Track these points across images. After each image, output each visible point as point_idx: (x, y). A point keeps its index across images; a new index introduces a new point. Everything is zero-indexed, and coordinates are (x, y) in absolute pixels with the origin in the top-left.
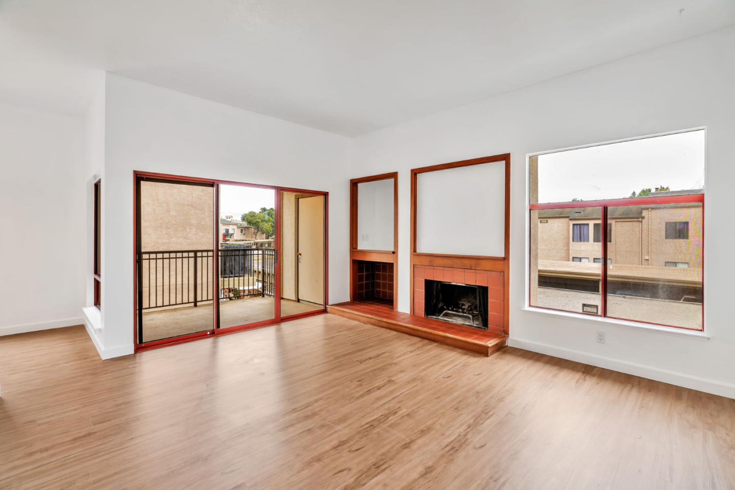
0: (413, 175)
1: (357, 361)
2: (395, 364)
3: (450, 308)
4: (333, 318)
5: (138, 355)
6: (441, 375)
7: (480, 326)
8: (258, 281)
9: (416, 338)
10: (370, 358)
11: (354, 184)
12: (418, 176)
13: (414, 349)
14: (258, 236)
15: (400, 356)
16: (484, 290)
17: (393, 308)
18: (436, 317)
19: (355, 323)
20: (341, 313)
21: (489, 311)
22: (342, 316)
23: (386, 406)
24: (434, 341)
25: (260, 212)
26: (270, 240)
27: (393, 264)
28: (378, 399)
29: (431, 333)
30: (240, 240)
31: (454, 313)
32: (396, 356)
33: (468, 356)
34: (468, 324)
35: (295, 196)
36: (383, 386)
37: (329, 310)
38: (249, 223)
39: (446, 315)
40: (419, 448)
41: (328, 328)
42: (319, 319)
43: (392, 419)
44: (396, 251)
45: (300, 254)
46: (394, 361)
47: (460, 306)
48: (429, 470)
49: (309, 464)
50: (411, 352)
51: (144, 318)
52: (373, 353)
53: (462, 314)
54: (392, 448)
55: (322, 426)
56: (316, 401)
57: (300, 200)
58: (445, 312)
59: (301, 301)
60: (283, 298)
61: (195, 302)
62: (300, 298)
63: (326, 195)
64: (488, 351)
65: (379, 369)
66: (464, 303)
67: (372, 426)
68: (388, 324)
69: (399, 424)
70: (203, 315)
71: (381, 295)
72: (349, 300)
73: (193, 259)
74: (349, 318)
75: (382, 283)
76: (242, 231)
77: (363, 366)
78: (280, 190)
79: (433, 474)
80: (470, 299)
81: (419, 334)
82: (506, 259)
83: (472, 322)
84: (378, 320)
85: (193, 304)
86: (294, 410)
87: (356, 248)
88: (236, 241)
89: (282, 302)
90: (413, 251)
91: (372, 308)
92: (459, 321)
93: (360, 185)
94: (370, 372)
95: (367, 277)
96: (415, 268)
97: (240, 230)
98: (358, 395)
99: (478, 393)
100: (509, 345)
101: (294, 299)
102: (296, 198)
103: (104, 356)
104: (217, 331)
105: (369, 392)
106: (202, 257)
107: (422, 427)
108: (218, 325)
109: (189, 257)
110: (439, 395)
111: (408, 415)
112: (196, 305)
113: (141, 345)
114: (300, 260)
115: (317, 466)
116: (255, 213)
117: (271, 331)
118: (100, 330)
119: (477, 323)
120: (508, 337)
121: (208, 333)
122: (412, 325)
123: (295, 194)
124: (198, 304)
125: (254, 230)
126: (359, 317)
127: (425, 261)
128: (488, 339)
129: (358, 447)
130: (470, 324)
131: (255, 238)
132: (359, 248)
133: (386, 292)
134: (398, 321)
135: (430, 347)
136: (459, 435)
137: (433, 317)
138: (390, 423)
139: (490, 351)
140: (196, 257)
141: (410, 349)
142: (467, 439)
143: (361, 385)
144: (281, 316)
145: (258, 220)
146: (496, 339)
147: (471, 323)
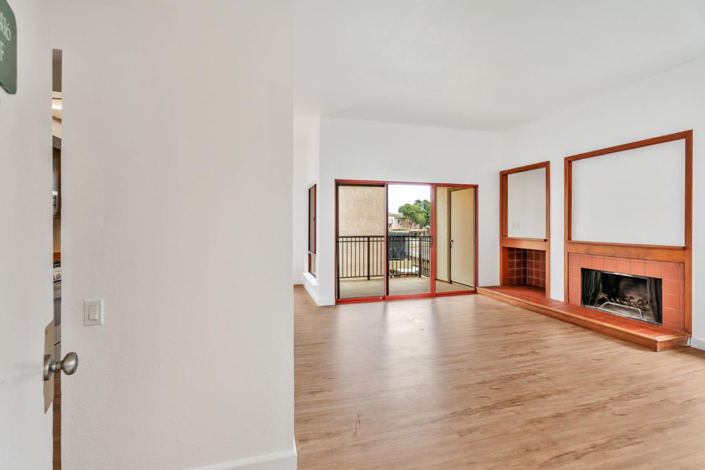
0: (567, 162)
1: (503, 333)
2: (541, 341)
3: (612, 299)
4: (483, 298)
5: (337, 306)
6: (591, 357)
7: (651, 321)
8: (416, 266)
9: (569, 324)
10: (516, 333)
11: (504, 176)
12: (573, 163)
13: (563, 332)
14: (413, 226)
15: (547, 336)
16: (658, 282)
17: (545, 295)
18: (595, 308)
19: (504, 304)
20: (491, 295)
21: (663, 305)
22: (492, 298)
23: (527, 368)
24: (589, 329)
25: (415, 204)
26: (424, 229)
27: (544, 252)
28: (519, 362)
29: (585, 321)
30: (397, 230)
31: (618, 305)
32: (543, 335)
33: (629, 348)
34: (635, 317)
35: (448, 189)
36: (525, 354)
37: (478, 291)
38: (405, 214)
39: (608, 306)
40: (553, 400)
41: (478, 306)
42: (470, 298)
43: (531, 378)
44: (548, 239)
45: (452, 241)
46: (541, 339)
47: (628, 299)
48: (558, 416)
49: (459, 388)
50: (560, 334)
51: (341, 284)
52: (520, 329)
53: (628, 307)
54: (528, 395)
55: (470, 369)
56: (465, 353)
57: (452, 192)
58: (606, 303)
59: (453, 283)
60: (436, 279)
61: (369, 277)
62: (452, 280)
63: (476, 187)
64: (656, 346)
65: (524, 342)
66: (633, 296)
67: (511, 378)
68: (537, 308)
69: (537, 382)
70: (376, 286)
71: (534, 283)
72: (499, 284)
73: (367, 242)
74: (498, 300)
75: (536, 271)
76: (399, 221)
77: (509, 338)
78: (435, 186)
79: (564, 418)
80: (641, 293)
81: (572, 320)
82: (687, 248)
83: (641, 315)
84: (527, 304)
86: (447, 356)
87: (506, 236)
88: (395, 230)
89: (437, 282)
90: (567, 239)
91: (523, 293)
92: (625, 314)
93: (509, 176)
94: (515, 342)
95: (519, 264)
96: (569, 256)
97: (397, 221)
98: (500, 356)
99: (632, 378)
100: (691, 346)
101: (447, 280)
102: (448, 191)
103: (319, 304)
104: (387, 297)
105: (511, 356)
106: (373, 241)
107: (560, 389)
108: (388, 293)
109: (364, 241)
110: (583, 371)
111: (547, 378)
112: (369, 279)
113: (339, 301)
114: (452, 246)
115: (464, 390)
116: (410, 205)
117: (428, 302)
118: (316, 287)
119: (649, 318)
120: (691, 337)
121: (381, 298)
122: (564, 311)
123: (447, 188)
124: (371, 278)
125: (410, 220)
126: (508, 300)
127: (581, 249)
128: (659, 334)
129: (497, 388)
130: (638, 318)
131: (411, 228)
132: (510, 235)
133: (539, 280)
134: (549, 306)
135: (584, 333)
136: (598, 402)
137: (591, 307)
138: (529, 379)
139: (658, 346)
140: (369, 241)
141: (560, 332)
142: (606, 407)
143: (504, 350)
144: (436, 292)
145: (413, 212)
146: (670, 336)
147: (640, 317)
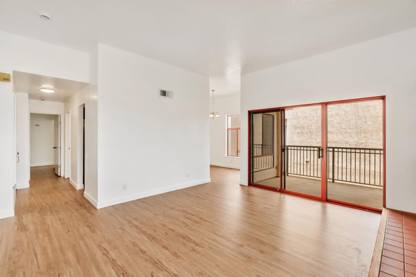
85: (331, 181)
121: (278, 190)
